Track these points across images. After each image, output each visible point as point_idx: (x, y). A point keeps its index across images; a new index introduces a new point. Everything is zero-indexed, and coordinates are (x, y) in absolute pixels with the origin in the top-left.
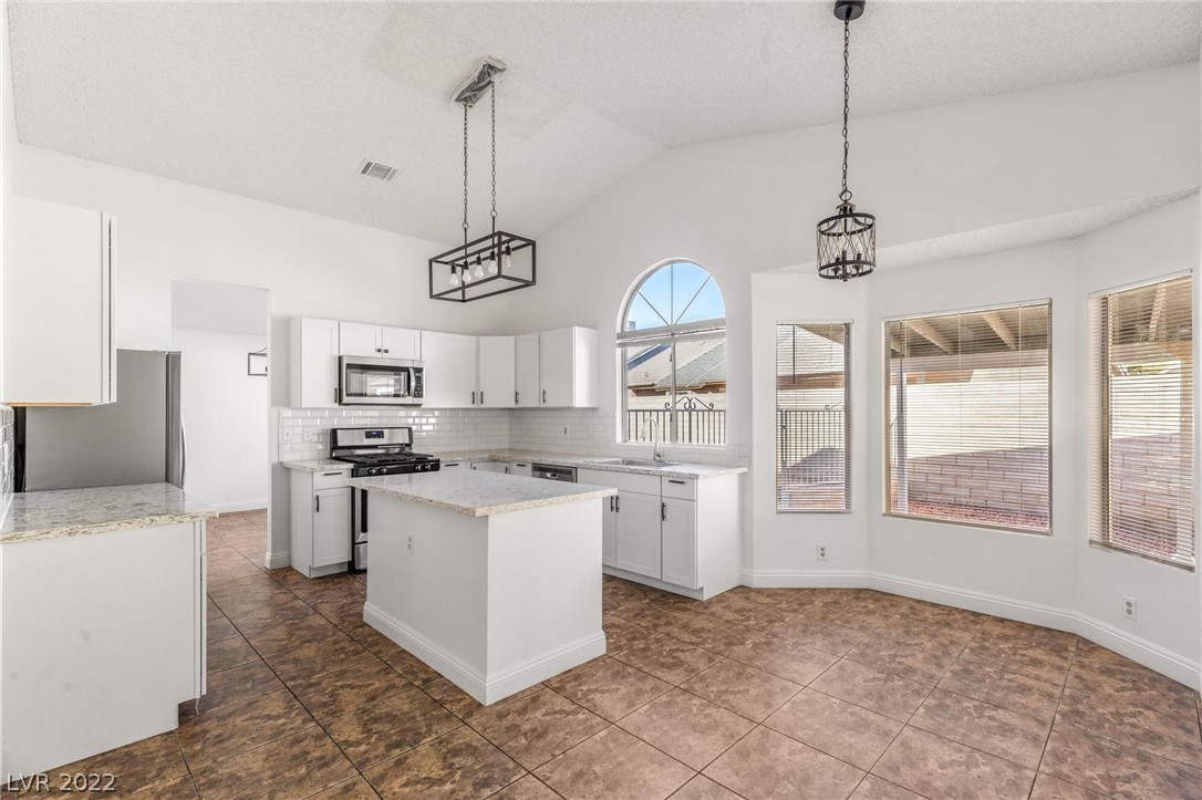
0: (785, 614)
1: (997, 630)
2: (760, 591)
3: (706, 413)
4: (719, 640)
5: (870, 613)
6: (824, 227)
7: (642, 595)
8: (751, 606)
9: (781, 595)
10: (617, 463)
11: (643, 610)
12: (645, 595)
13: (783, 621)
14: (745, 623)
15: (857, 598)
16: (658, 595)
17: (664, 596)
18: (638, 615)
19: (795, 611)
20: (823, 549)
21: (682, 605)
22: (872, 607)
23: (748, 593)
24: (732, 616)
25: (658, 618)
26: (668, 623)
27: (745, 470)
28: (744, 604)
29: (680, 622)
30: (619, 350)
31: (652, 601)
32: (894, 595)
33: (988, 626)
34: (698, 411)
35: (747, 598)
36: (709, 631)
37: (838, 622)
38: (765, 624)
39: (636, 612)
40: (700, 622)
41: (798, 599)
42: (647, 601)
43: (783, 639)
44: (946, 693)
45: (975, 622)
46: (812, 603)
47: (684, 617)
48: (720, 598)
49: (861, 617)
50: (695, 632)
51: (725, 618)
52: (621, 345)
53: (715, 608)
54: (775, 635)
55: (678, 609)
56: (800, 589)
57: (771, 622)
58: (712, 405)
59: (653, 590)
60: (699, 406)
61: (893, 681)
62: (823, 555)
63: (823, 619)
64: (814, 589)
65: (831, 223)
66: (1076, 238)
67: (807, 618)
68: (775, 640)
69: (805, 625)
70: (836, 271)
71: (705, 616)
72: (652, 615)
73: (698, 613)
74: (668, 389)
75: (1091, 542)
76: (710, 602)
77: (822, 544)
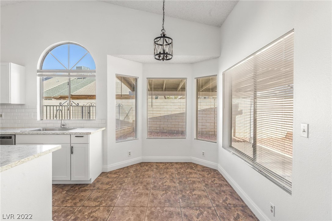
0: (124, 179)
1: (178, 166)
2: (111, 173)
3: (76, 107)
4: (107, 200)
5: (148, 170)
6: (156, 40)
7: (61, 190)
8: (111, 180)
9: (119, 172)
10: (40, 130)
11: (65, 198)
12: (63, 189)
13: (125, 182)
14: (113, 188)
15: (141, 166)
16: (69, 187)
17: (72, 187)
18: (63, 201)
19: (126, 177)
20: (130, 153)
21: (83, 188)
22: (147, 168)
23: (107, 175)
24: (107, 187)
25: (75, 199)
26: (81, 200)
27: (104, 129)
28: (107, 180)
29: (86, 198)
30: (38, 78)
31: (67, 191)
32: (150, 163)
33: (175, 166)
34: (73, 106)
35: (108, 177)
36: (101, 197)
37: (142, 177)
38: (120, 186)
39: (62, 200)
40: (95, 194)
41: (125, 172)
42: (65, 192)
43: (129, 190)
44: (181, 191)
45: (172, 165)
46: (130, 172)
47: (87, 194)
48: (97, 180)
49: (146, 173)
50: (95, 200)
51: (104, 189)
52: (39, 75)
53: (98, 185)
54: (126, 190)
55: (82, 191)
56: (123, 168)
57: (121, 184)
58: (78, 104)
59: (65, 185)
60: (74, 104)
61: (168, 193)
62: (130, 155)
63: (136, 177)
64: (128, 167)
65: (158, 39)
66: (192, 63)
67: (132, 178)
68: (127, 191)
69: (133, 182)
70: (160, 57)
71: (95, 191)
72: (71, 199)
73: (92, 190)
74: (67, 97)
75: (195, 139)
76: (94, 183)
77: (129, 151)
